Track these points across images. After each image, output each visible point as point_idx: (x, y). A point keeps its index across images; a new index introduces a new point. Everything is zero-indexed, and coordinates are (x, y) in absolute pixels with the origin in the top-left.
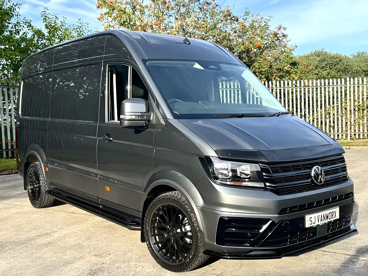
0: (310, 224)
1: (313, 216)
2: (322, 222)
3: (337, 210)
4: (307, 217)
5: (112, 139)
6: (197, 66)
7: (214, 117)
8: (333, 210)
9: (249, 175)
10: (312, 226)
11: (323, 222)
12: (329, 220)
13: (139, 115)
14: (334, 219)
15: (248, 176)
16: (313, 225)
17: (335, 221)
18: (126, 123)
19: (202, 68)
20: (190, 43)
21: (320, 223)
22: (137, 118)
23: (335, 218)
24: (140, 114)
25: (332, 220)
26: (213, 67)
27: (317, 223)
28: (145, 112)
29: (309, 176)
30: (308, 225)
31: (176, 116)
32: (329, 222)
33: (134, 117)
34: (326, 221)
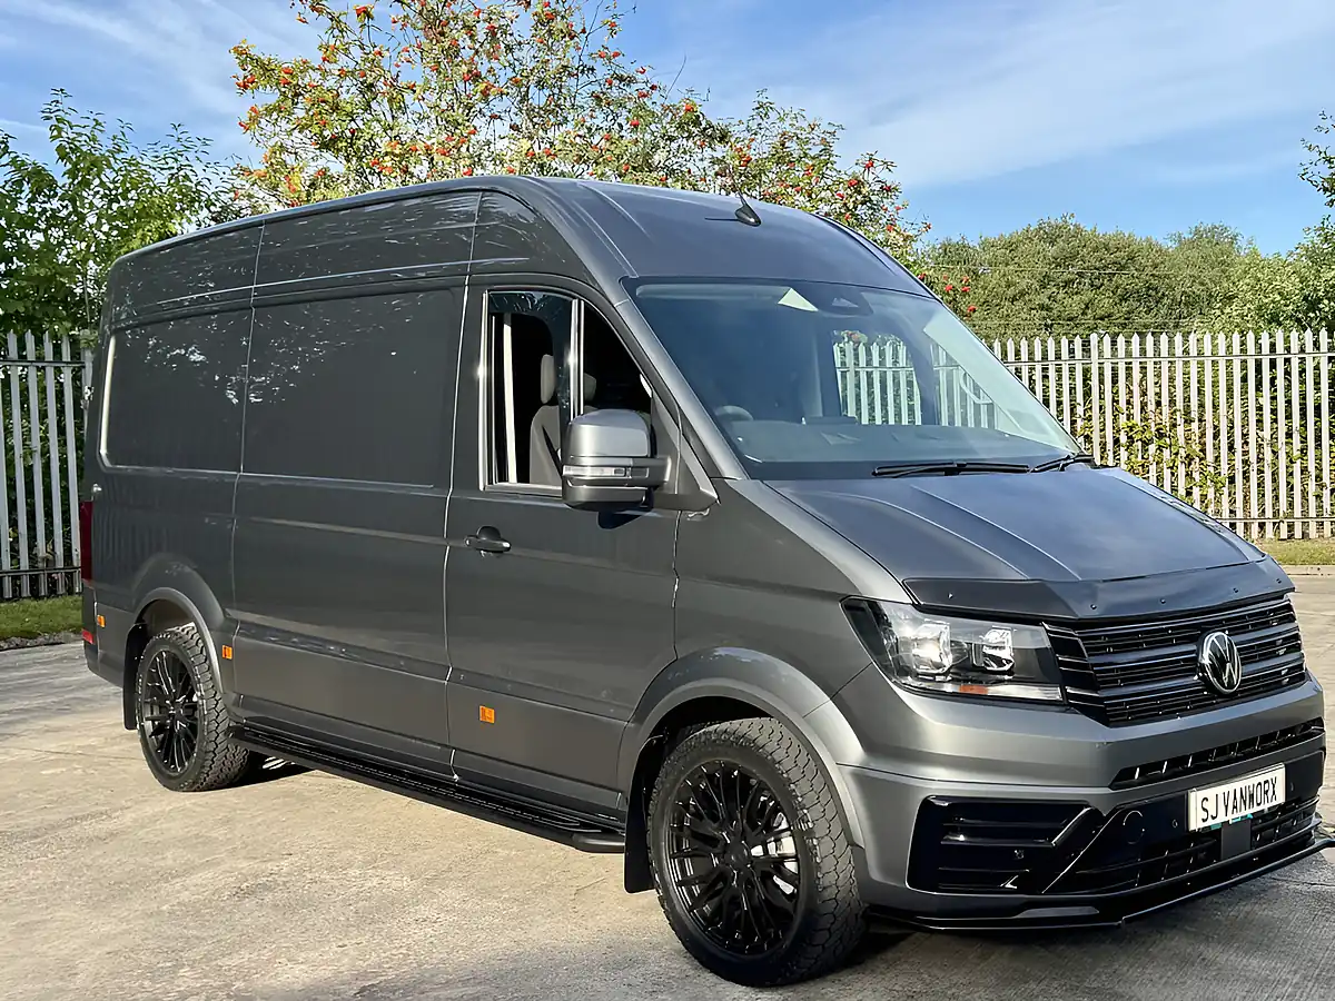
0: (1204, 820)
1: (1210, 792)
2: (1236, 815)
3: (1278, 774)
4: (1195, 797)
5: (506, 545)
6: (793, 299)
7: (874, 474)
8: (1268, 777)
9: (1008, 661)
10: (1209, 827)
11: (1238, 815)
12: (1256, 809)
13: (625, 467)
14: (1271, 805)
15: (1007, 667)
16: (1210, 822)
17: (1274, 811)
18: (583, 493)
19: (811, 307)
20: (758, 222)
21: (1232, 817)
22: (620, 476)
23: (1275, 803)
24: (631, 462)
25: (1265, 807)
26: (844, 303)
27: (1221, 818)
28: (646, 457)
29: (1193, 665)
30: (1196, 823)
31: (752, 471)
32: (1258, 816)
33: (610, 472)
34: (1248, 812)
